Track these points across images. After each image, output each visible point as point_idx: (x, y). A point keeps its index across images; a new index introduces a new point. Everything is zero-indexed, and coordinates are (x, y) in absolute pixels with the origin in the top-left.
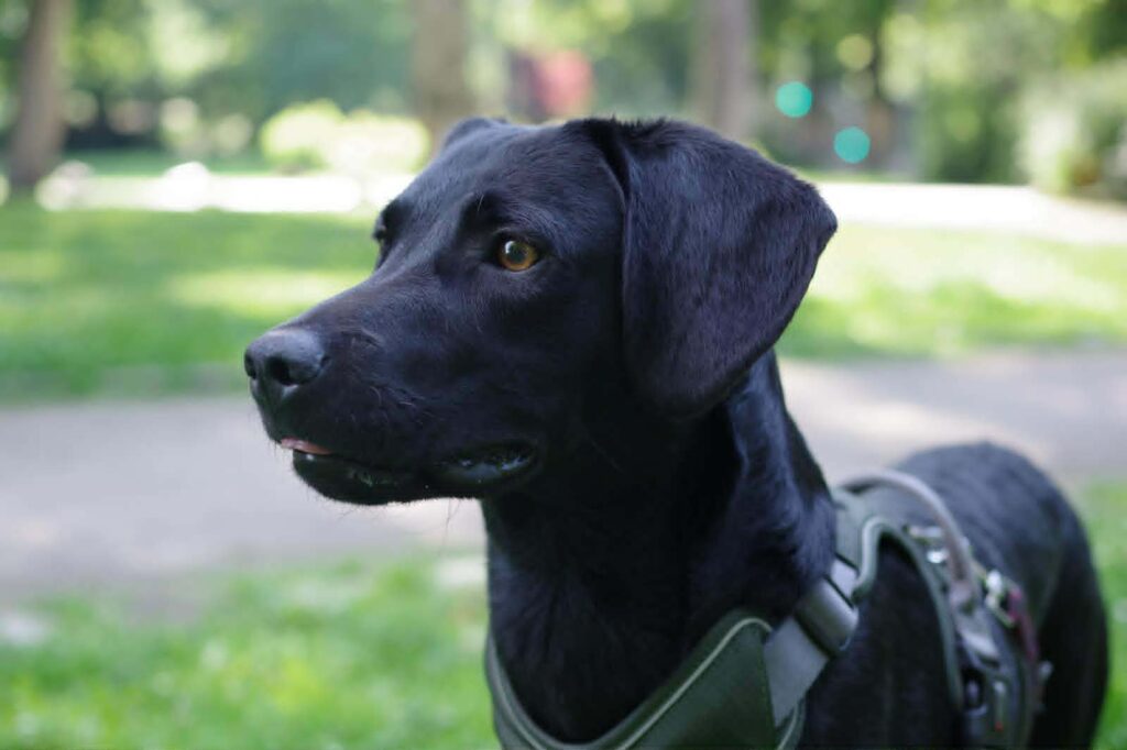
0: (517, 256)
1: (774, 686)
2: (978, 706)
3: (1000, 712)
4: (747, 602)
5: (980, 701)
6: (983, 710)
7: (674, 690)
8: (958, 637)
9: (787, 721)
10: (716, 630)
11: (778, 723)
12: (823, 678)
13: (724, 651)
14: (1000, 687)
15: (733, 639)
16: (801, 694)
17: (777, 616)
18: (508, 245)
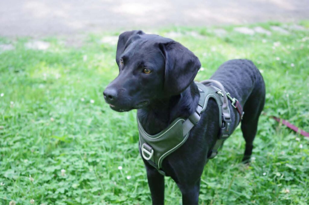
0: (147, 71)
1: (184, 130)
2: (224, 127)
3: (228, 128)
4: (180, 116)
5: (224, 126)
6: (225, 128)
7: (166, 131)
8: (222, 114)
9: (185, 136)
10: (175, 121)
11: (184, 136)
12: (193, 128)
13: (176, 125)
14: (229, 124)
15: (178, 123)
16: (189, 131)
17: (186, 118)
18: (145, 70)
